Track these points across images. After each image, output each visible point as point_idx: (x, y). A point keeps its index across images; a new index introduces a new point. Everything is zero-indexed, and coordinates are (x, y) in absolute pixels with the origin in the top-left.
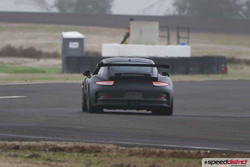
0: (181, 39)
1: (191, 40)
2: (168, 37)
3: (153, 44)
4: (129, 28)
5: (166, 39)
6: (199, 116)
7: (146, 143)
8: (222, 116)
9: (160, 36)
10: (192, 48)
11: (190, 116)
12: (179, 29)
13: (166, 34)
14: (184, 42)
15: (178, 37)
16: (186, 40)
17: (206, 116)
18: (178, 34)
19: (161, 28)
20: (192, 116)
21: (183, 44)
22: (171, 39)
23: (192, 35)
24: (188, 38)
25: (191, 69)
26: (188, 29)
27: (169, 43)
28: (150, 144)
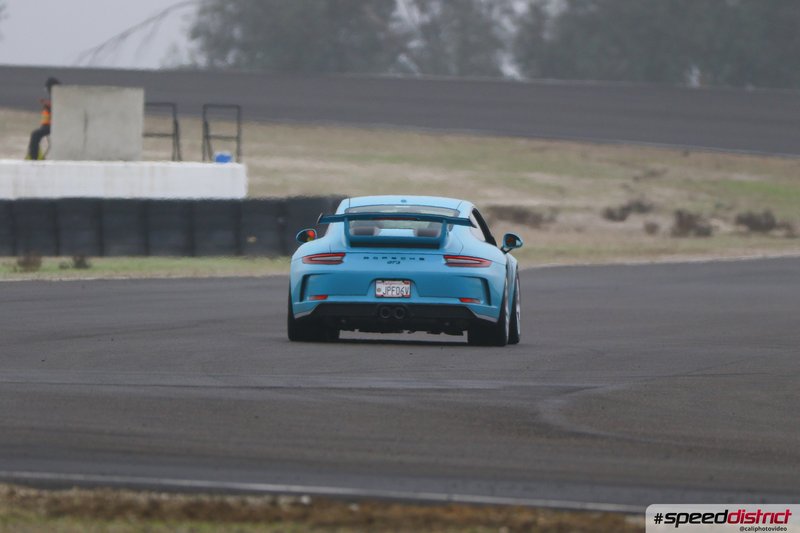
0: (214, 144)
1: (246, 146)
2: (176, 135)
3: (126, 159)
4: (48, 108)
5: (169, 141)
6: (275, 388)
7: (103, 474)
8: (349, 386)
9: (147, 135)
10: (253, 171)
11: (247, 387)
12: (207, 112)
13: (167, 126)
14: (227, 153)
15: (207, 137)
16: (234, 144)
17: (295, 388)
18: (206, 126)
19: (151, 107)
20: (252, 388)
21: (222, 159)
22: (185, 142)
23: (249, 130)
24: (238, 139)
25: (252, 240)
26: (239, 113)
27: (177, 157)
28: (117, 479)
